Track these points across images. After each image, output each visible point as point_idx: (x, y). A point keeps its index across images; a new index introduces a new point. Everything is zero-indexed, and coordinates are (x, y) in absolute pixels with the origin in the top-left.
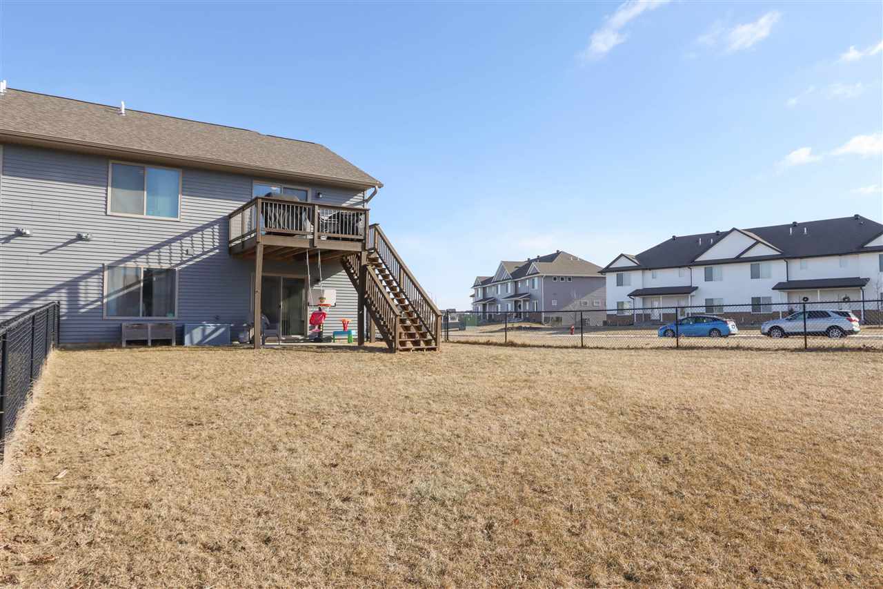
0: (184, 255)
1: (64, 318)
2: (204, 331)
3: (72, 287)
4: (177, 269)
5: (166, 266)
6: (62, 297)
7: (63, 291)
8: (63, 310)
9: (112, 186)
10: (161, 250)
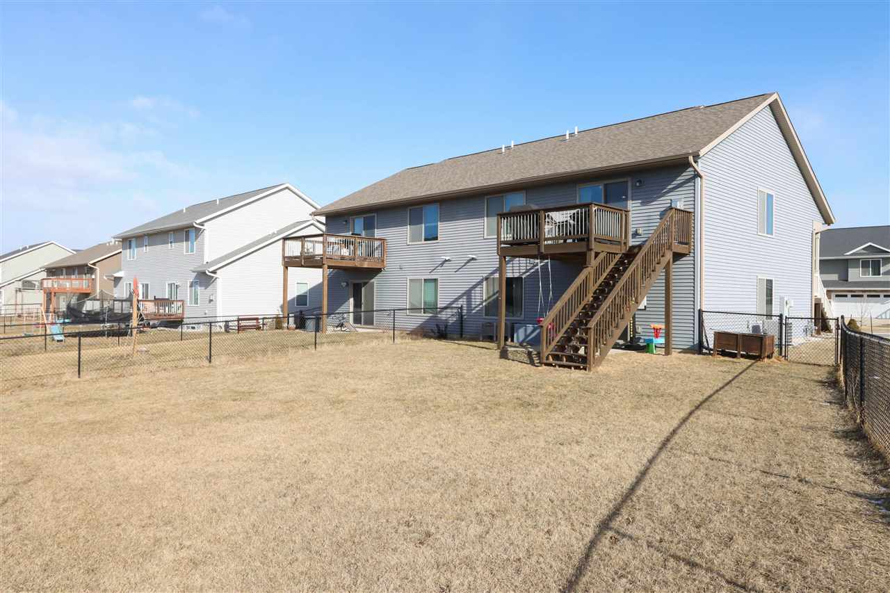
0: (528, 265)
1: (465, 317)
2: (526, 330)
3: (468, 294)
4: (523, 277)
5: (516, 275)
6: (462, 302)
7: (465, 297)
8: (465, 312)
9: (487, 217)
10: (514, 262)
